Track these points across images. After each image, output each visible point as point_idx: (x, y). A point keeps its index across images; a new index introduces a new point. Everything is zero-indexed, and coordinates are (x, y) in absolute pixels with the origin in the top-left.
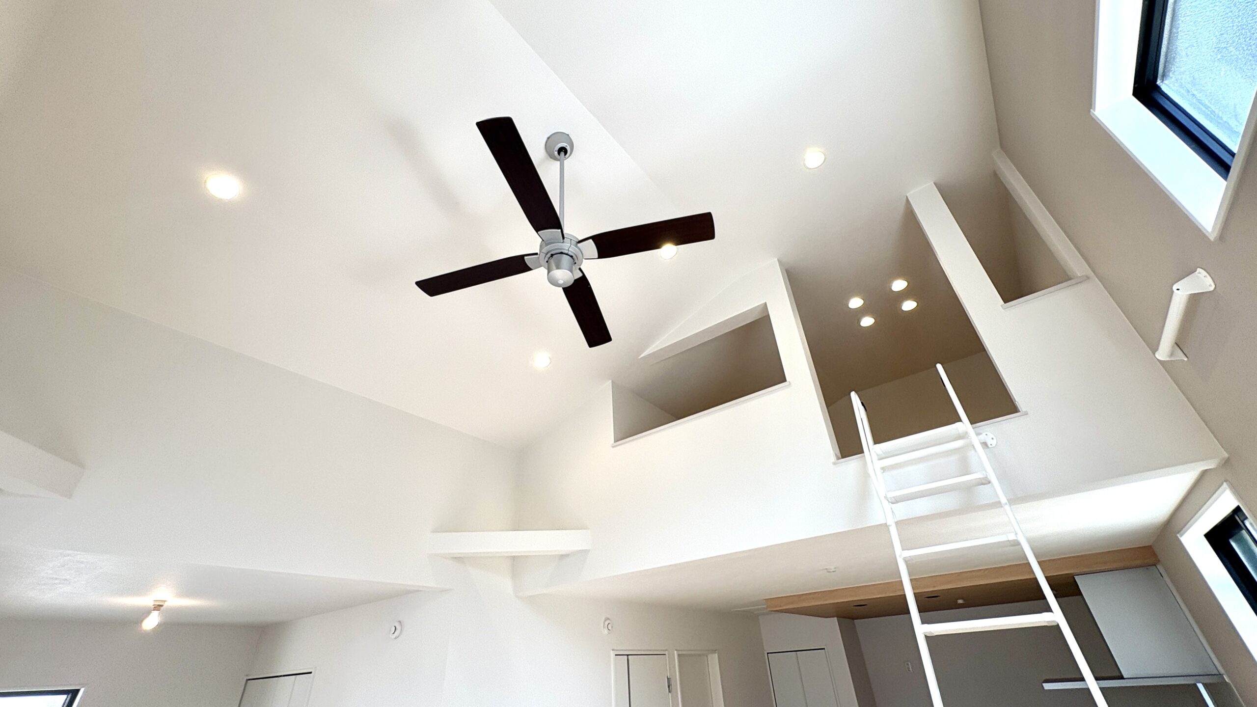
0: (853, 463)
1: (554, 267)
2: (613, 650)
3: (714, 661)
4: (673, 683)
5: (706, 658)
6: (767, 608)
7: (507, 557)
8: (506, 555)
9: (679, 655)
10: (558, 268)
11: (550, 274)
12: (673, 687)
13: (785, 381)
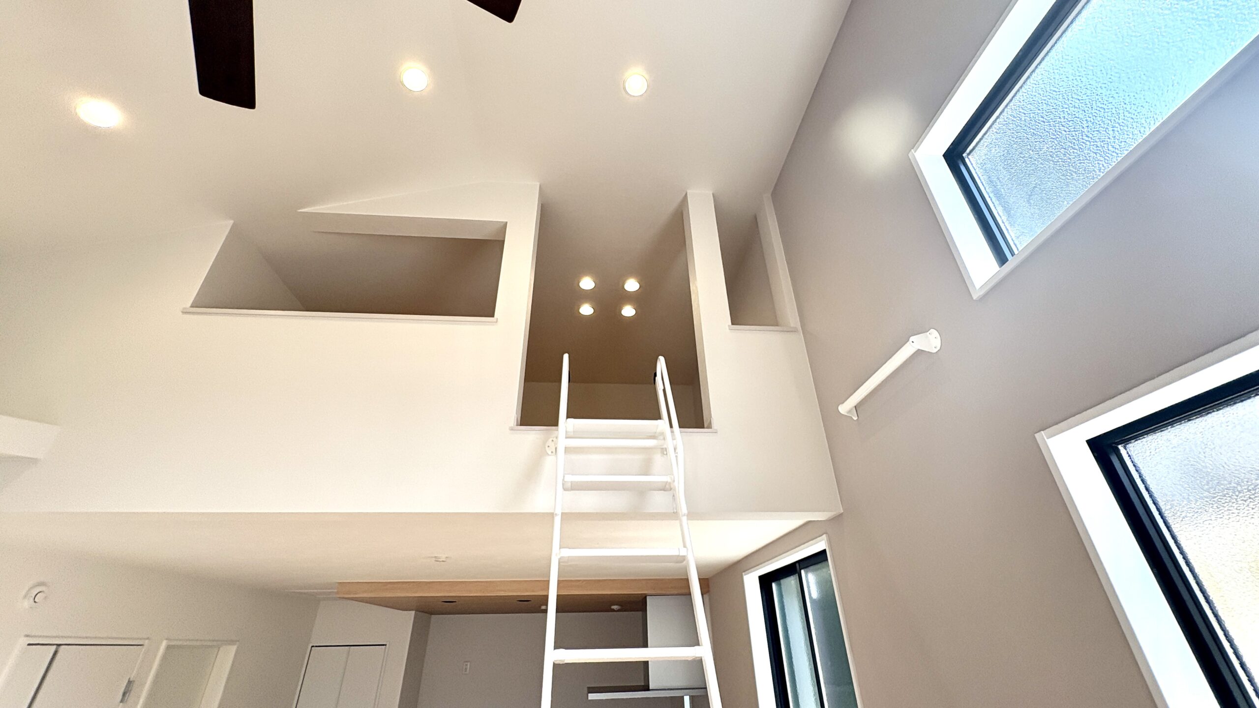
0: (533, 435)
2: (28, 636)
3: (227, 657)
4: (135, 687)
5: (217, 651)
6: (337, 593)
9: (168, 647)
12: (131, 698)
13: (492, 315)
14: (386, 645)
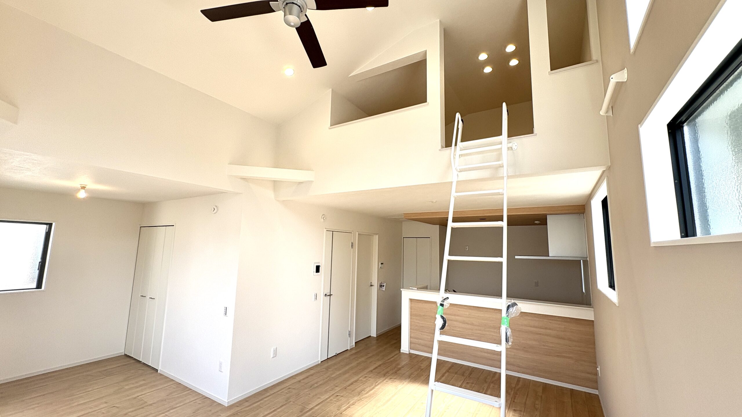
1: (288, 14)
2: (325, 228)
3: (376, 239)
4: (354, 245)
5: (372, 237)
6: (404, 218)
7: (272, 181)
8: (271, 179)
9: (359, 234)
10: (290, 14)
11: (286, 17)
12: (354, 247)
13: (426, 102)
14: (430, 238)
